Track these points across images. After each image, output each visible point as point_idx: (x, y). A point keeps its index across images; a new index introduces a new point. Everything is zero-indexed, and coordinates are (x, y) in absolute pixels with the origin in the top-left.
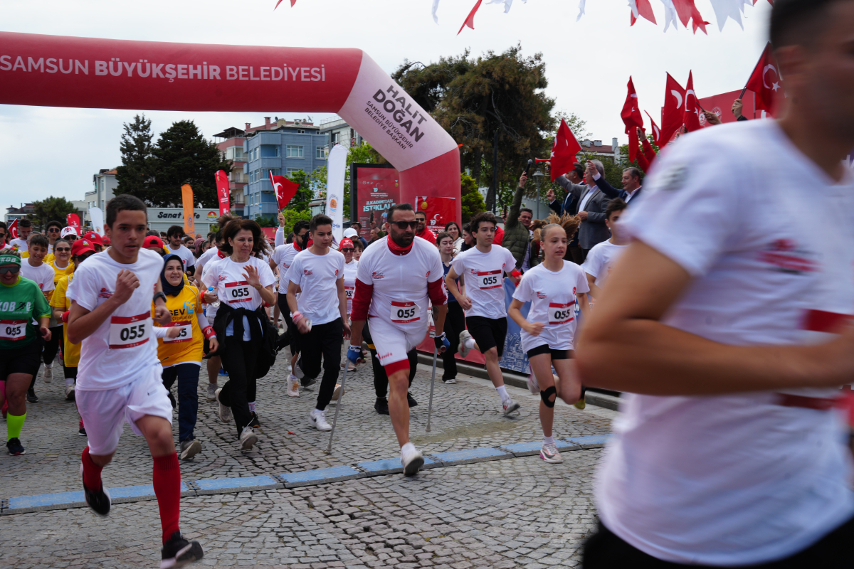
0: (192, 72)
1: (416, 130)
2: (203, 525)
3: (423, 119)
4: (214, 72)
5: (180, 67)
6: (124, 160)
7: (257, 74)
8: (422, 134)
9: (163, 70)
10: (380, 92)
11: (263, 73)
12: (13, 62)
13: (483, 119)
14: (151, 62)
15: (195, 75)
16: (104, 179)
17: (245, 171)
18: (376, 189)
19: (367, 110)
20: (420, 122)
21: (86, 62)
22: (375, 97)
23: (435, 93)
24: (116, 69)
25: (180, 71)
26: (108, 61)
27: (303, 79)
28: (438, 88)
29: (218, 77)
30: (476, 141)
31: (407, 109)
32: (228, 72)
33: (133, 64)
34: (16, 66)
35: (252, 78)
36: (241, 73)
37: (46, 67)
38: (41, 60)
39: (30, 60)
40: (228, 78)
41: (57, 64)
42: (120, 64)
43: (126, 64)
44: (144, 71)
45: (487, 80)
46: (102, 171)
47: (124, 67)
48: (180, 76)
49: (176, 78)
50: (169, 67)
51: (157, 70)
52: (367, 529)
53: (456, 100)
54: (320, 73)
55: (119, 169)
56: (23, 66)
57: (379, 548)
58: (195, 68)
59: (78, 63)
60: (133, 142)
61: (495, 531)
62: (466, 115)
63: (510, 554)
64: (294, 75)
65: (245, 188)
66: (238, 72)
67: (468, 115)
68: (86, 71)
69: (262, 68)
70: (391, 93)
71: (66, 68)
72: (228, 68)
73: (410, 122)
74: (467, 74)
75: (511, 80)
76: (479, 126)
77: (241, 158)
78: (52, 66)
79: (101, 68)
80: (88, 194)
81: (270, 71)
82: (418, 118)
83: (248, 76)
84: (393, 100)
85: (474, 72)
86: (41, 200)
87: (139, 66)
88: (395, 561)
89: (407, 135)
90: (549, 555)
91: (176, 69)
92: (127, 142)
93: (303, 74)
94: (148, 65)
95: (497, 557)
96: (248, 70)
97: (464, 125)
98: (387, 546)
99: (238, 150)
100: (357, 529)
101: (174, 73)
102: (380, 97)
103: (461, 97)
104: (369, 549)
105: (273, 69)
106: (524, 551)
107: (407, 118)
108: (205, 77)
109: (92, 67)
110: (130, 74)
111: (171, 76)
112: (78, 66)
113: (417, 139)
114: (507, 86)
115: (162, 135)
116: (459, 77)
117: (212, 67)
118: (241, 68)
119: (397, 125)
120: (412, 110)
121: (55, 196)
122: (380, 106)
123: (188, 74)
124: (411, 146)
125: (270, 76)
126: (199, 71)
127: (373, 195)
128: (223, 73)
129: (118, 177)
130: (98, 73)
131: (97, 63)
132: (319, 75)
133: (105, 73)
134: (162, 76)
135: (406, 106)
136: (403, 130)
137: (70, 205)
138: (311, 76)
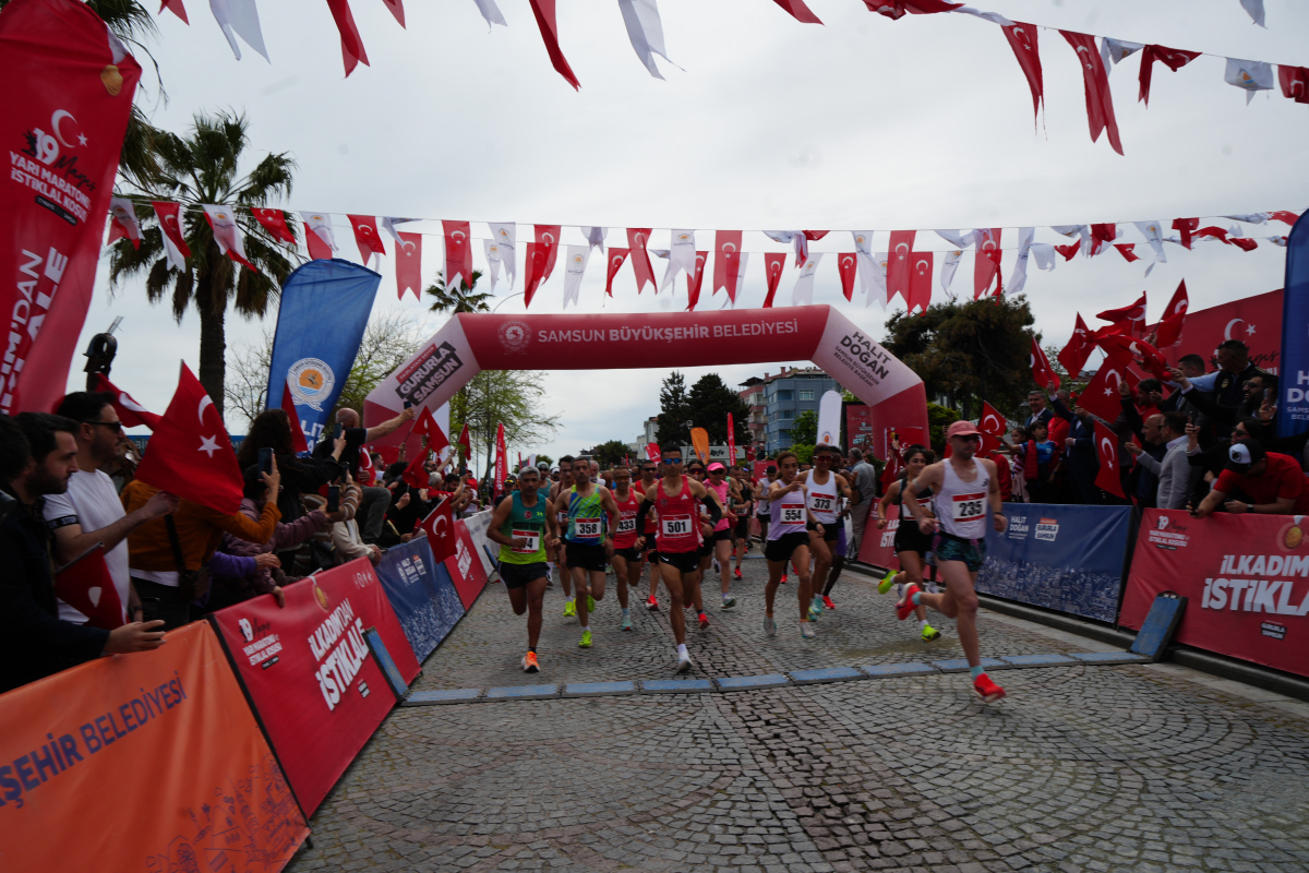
0: (686, 333)
1: (882, 368)
2: (634, 723)
3: (887, 358)
4: (704, 332)
5: (676, 329)
6: (663, 409)
7: (739, 330)
8: (887, 372)
9: (663, 334)
10: (847, 337)
11: (744, 330)
12: (548, 335)
13: (970, 357)
14: (653, 327)
15: (689, 335)
16: (651, 425)
17: (765, 413)
18: (864, 424)
19: (836, 354)
20: (884, 362)
21: (603, 332)
22: (842, 342)
23: (926, 336)
24: (626, 335)
25: (676, 333)
26: (619, 329)
27: (778, 332)
28: (929, 332)
29: (707, 336)
30: (965, 377)
31: (872, 351)
32: (715, 331)
33: (639, 331)
34: (551, 338)
35: (735, 335)
36: (726, 331)
37: (573, 337)
38: (569, 332)
39: (561, 332)
40: (716, 336)
41: (581, 334)
42: (629, 331)
43: (633, 331)
44: (647, 335)
45: (973, 322)
46: (651, 419)
47: (632, 333)
48: (677, 337)
49: (673, 339)
50: (667, 331)
51: (657, 334)
52: (777, 736)
53: (944, 341)
54: (793, 325)
55: (660, 416)
56: (555, 338)
57: (781, 756)
58: (688, 330)
59: (596, 332)
60: (670, 394)
61: (897, 747)
62: (954, 354)
63: (903, 772)
64: (771, 329)
65: (765, 428)
66: (723, 331)
67: (956, 355)
68: (603, 338)
69: (743, 326)
70: (857, 338)
71: (587, 337)
72: (715, 327)
73: (875, 362)
74: (955, 318)
75: (995, 320)
76: (968, 364)
77: (762, 402)
78: (578, 336)
79: (614, 335)
80: (639, 438)
81: (750, 327)
82: (883, 358)
83: (732, 333)
84: (859, 344)
85: (961, 315)
86: (603, 444)
87: (644, 331)
88: (790, 769)
89: (873, 374)
90: (942, 775)
91: (673, 332)
92: (665, 394)
93: (778, 328)
94: (651, 331)
95: (890, 773)
96: (732, 328)
97: (953, 363)
98: (789, 753)
99: (759, 396)
100: (768, 735)
101: (671, 335)
102: (847, 342)
103: (949, 338)
104: (772, 756)
105: (753, 325)
106: (917, 769)
107: (872, 358)
108: (697, 336)
109: (607, 335)
110: (637, 338)
111: (669, 338)
112: (596, 334)
113: (883, 376)
114: (992, 326)
115: (693, 386)
116: (946, 321)
117: (702, 328)
118: (726, 327)
119: (863, 365)
120: (877, 352)
121: (614, 440)
122: (847, 350)
123: (682, 335)
124: (877, 383)
125: (750, 331)
126: (691, 332)
127: (861, 429)
128: (711, 332)
129: (658, 423)
130: (612, 339)
131: (611, 331)
132: (792, 327)
133: (617, 339)
134: (662, 338)
135: (871, 348)
136: (869, 369)
137: (626, 447)
138: (785, 328)
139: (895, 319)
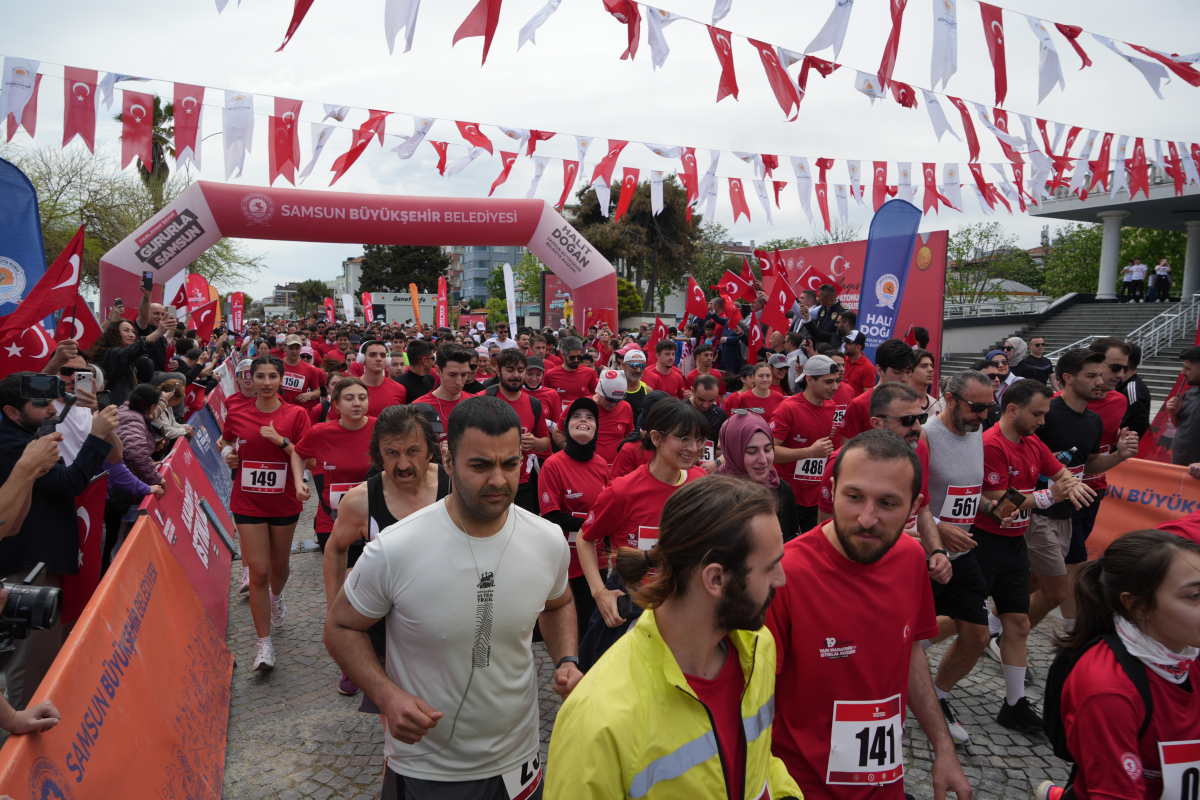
0: (420, 216)
1: (584, 258)
3: (589, 250)
4: (436, 217)
5: (411, 213)
7: (467, 218)
8: (588, 261)
9: (399, 216)
10: (557, 230)
11: (471, 217)
12: (291, 210)
14: (390, 209)
15: (422, 219)
16: (351, 266)
17: (461, 261)
18: (559, 291)
19: (548, 244)
20: (586, 253)
21: (344, 210)
22: (553, 234)
24: (365, 215)
25: (411, 216)
26: (359, 209)
27: (501, 221)
29: (439, 221)
30: (640, 247)
31: (577, 243)
32: (446, 217)
33: (377, 211)
34: (293, 212)
35: (463, 221)
36: (455, 217)
37: (314, 213)
38: (311, 209)
39: (303, 208)
40: (446, 221)
41: (323, 211)
42: (368, 211)
43: (372, 211)
44: (385, 216)
46: (350, 259)
47: (371, 213)
48: (411, 220)
49: (408, 221)
50: (403, 213)
51: (394, 215)
54: (513, 216)
56: (298, 213)
58: (422, 214)
59: (337, 210)
62: (633, 227)
64: (494, 218)
65: (461, 275)
66: (453, 217)
68: (343, 216)
69: (471, 214)
70: (565, 232)
71: (329, 214)
72: (446, 213)
73: (579, 253)
76: (643, 236)
78: (320, 213)
79: (354, 214)
80: (338, 278)
81: (476, 215)
82: (585, 249)
83: (461, 219)
84: (567, 236)
87: (382, 212)
89: (577, 263)
91: (408, 215)
93: (500, 217)
94: (388, 212)
96: (460, 215)
101: (407, 217)
102: (557, 234)
105: (479, 214)
107: (577, 249)
108: (429, 220)
109: (347, 213)
110: (375, 219)
111: (405, 219)
112: (337, 212)
113: (585, 265)
117: (434, 213)
118: (455, 213)
119: (569, 255)
120: (581, 244)
122: (557, 241)
123: (417, 218)
124: (580, 270)
125: (476, 219)
126: (424, 216)
127: (557, 295)
128: (442, 218)
130: (352, 217)
131: (352, 210)
132: (512, 218)
133: (357, 217)
134: (398, 219)
135: (577, 241)
136: (574, 258)
137: (324, 286)
138: (506, 219)
139: (584, 190)
